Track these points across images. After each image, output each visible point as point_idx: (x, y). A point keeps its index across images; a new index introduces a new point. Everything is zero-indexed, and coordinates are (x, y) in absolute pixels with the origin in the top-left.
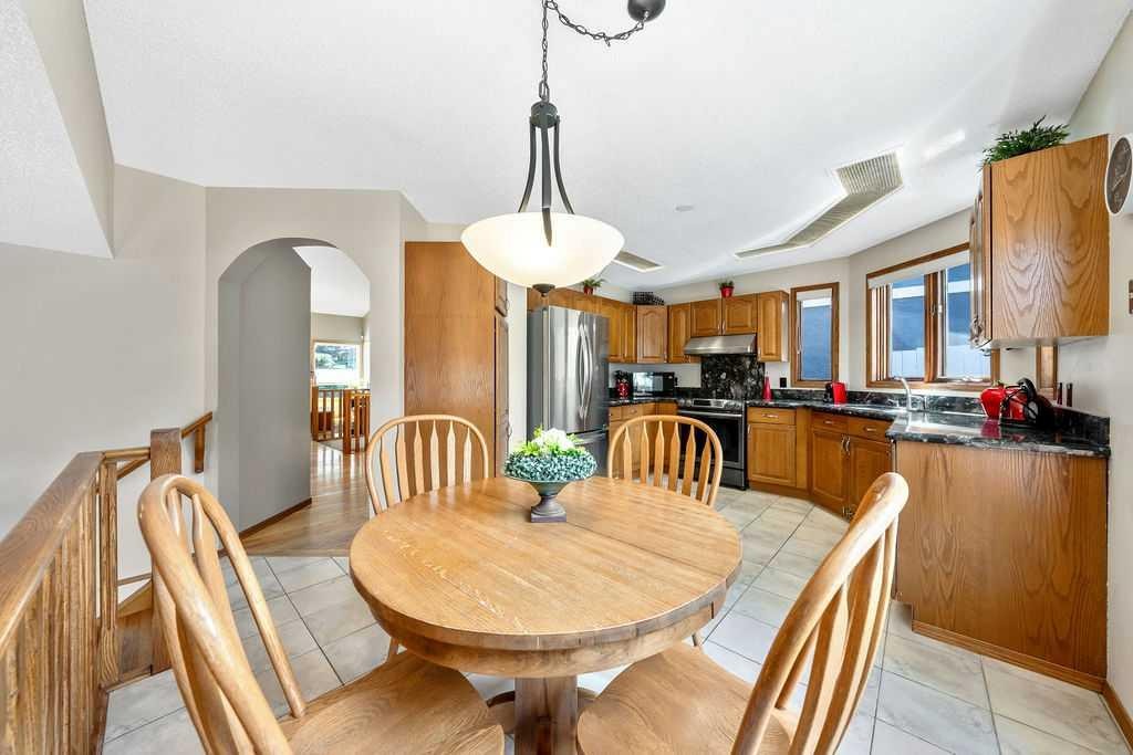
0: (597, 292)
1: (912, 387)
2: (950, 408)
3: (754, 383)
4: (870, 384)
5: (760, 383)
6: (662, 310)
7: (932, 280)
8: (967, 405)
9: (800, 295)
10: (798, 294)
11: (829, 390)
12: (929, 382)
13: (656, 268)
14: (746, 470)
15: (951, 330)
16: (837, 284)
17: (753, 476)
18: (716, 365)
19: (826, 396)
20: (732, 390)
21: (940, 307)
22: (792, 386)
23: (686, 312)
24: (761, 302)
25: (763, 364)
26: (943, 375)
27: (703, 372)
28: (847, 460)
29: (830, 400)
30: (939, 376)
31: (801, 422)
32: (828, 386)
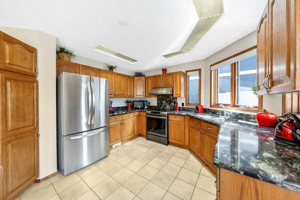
0: (114, 71)
1: (226, 108)
2: (241, 119)
3: (174, 104)
4: (211, 106)
5: (176, 105)
6: (143, 78)
7: (234, 66)
8: (248, 118)
9: (188, 74)
10: (188, 73)
11: (197, 108)
12: (232, 107)
13: (137, 62)
14: (168, 138)
15: (241, 86)
16: (200, 69)
17: (170, 140)
18: (162, 98)
19: (196, 110)
20: (167, 107)
21: (237, 77)
22: (186, 106)
23: (151, 79)
24: (175, 76)
25: (177, 98)
26: (237, 104)
27: (158, 101)
28: (201, 138)
29: (197, 112)
30: (236, 104)
31: (187, 121)
32: (197, 106)
